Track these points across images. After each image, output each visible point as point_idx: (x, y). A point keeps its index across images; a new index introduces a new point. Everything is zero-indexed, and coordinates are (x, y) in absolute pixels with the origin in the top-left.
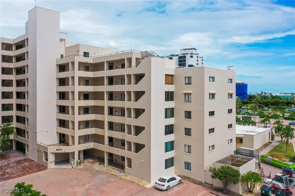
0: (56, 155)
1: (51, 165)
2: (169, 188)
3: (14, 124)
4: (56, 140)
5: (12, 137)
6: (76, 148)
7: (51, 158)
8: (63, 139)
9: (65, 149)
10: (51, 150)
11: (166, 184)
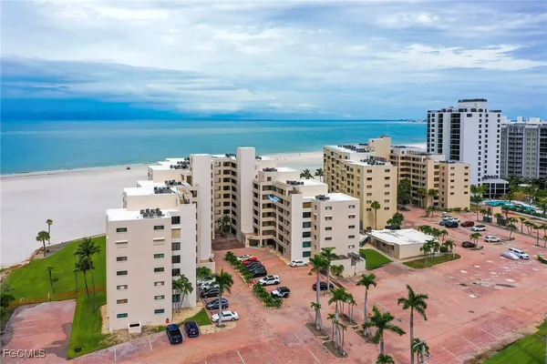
0: (250, 240)
1: (248, 246)
2: (296, 266)
3: (230, 215)
4: (252, 231)
5: (229, 224)
6: (260, 237)
7: (247, 242)
8: (256, 231)
9: (255, 238)
10: (247, 237)
11: (295, 264)
